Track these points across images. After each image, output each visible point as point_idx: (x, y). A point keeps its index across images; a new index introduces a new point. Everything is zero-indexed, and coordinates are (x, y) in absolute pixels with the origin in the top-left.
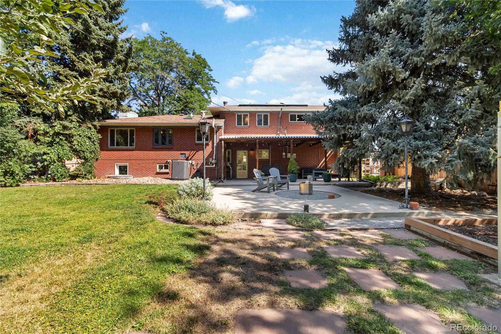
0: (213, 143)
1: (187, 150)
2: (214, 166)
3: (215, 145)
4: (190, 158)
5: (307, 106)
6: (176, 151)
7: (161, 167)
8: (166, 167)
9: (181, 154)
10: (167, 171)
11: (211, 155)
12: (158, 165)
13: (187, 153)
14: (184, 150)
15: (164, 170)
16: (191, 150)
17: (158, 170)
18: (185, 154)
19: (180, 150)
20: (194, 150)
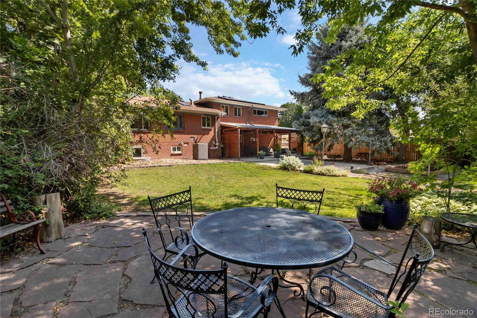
0: (215, 129)
1: (196, 134)
2: (217, 147)
3: (216, 130)
4: (198, 140)
5: (264, 105)
6: (187, 134)
7: (174, 149)
8: (179, 149)
9: (191, 137)
10: (180, 152)
11: (213, 139)
12: (172, 147)
13: (196, 136)
14: (193, 134)
15: (177, 152)
16: (198, 134)
17: (172, 152)
18: (194, 138)
19: (190, 134)
20: (200, 134)
